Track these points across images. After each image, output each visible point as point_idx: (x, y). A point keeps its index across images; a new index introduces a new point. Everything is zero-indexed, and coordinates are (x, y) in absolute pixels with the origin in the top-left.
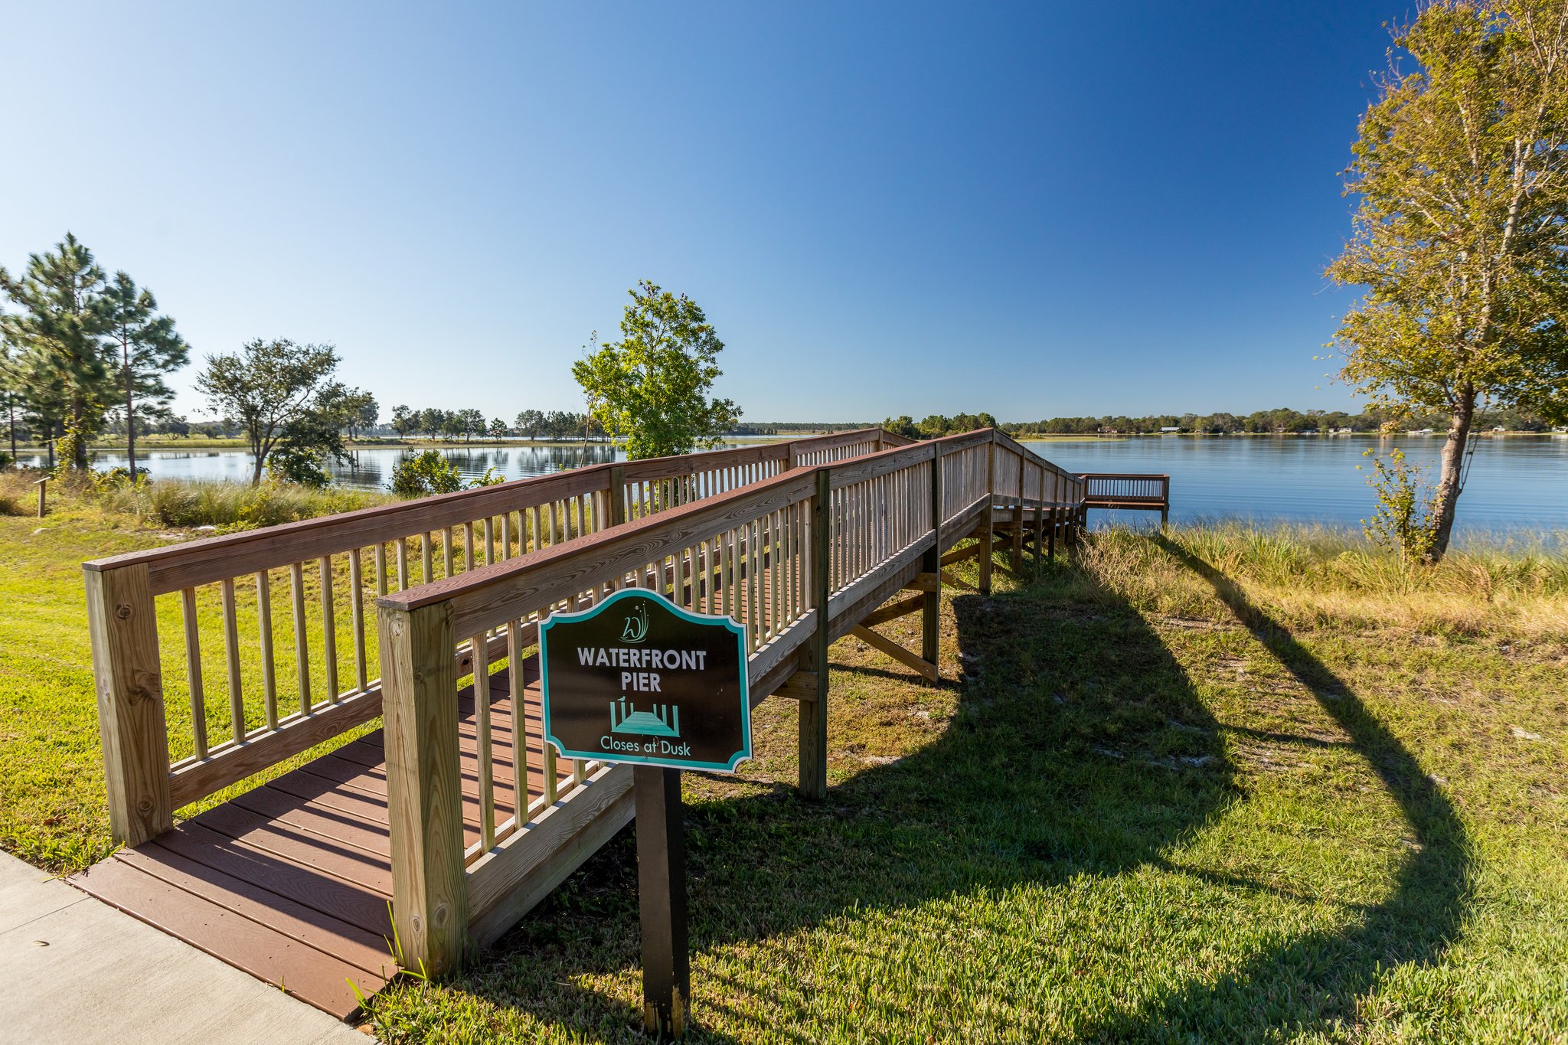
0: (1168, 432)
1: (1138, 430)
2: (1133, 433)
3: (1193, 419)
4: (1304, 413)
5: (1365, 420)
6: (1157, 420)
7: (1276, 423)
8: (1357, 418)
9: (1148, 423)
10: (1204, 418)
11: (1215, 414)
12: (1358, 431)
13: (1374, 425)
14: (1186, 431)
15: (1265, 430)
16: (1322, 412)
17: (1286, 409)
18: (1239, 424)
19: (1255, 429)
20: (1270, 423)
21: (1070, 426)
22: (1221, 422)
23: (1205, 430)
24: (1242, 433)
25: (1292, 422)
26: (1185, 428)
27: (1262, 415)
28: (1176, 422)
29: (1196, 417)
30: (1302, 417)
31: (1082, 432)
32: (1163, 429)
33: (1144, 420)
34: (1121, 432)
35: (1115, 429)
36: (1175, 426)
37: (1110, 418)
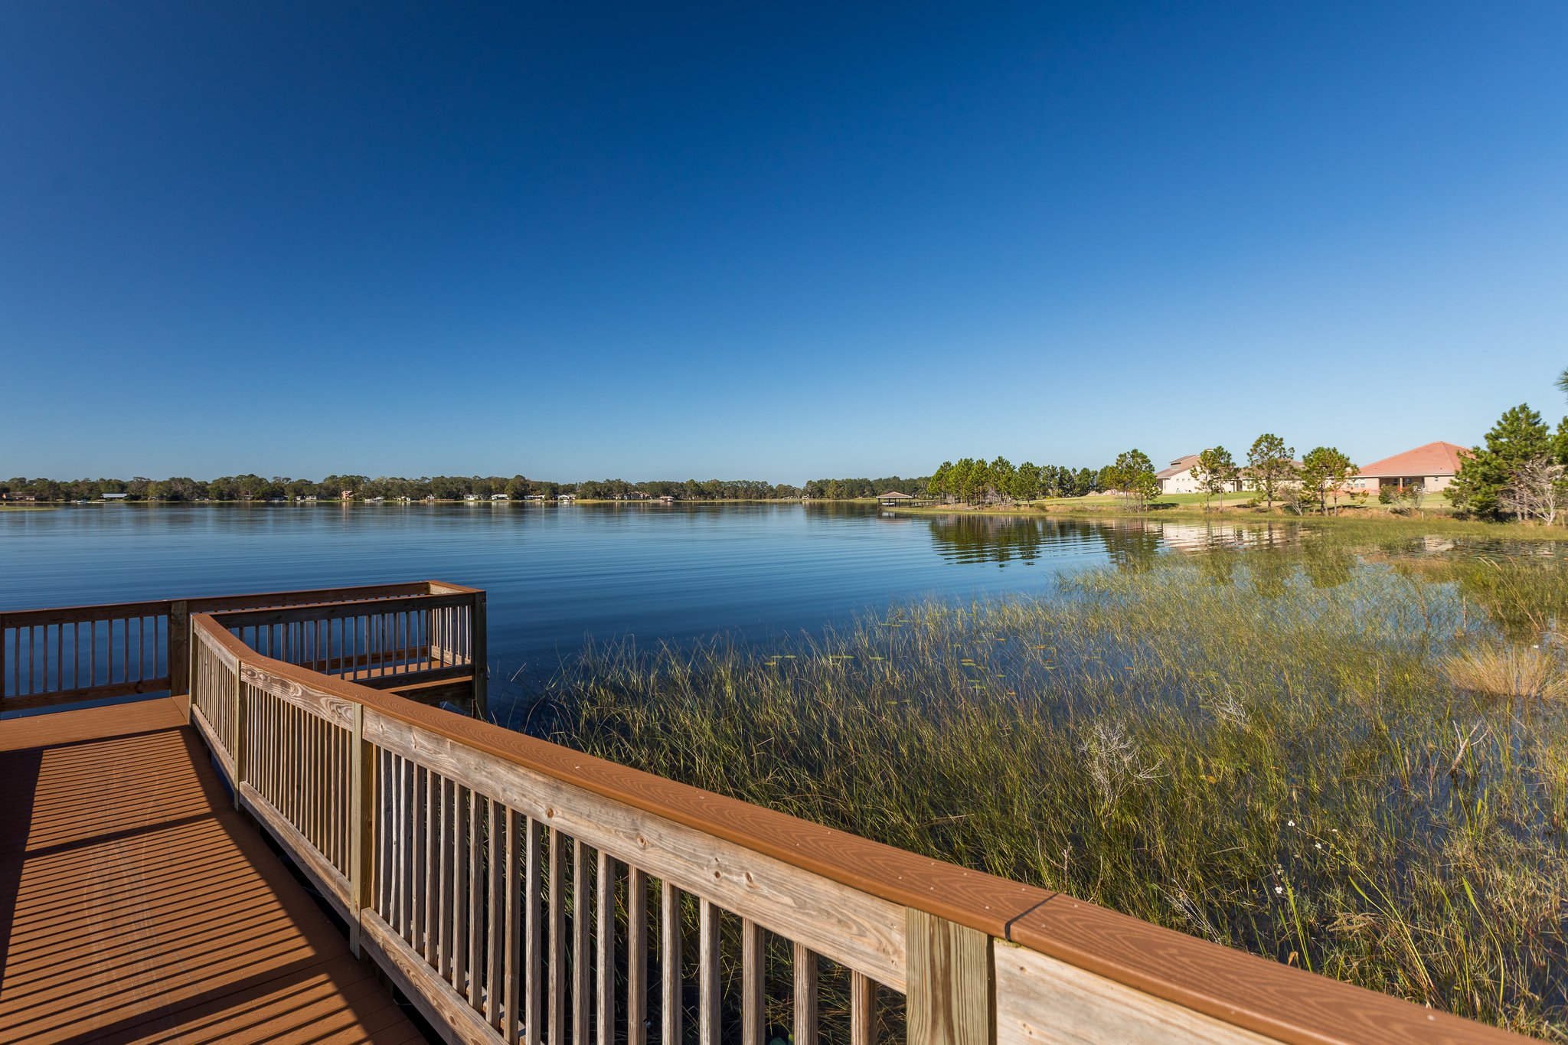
0: (112, 499)
1: (68, 496)
2: (61, 501)
3: (144, 484)
4: (271, 481)
5: (327, 489)
6: (95, 484)
7: (242, 490)
8: (320, 486)
9: (83, 488)
10: (160, 483)
11: (173, 479)
12: (322, 499)
13: (336, 493)
14: (137, 498)
15: (231, 497)
16: (288, 479)
17: (252, 476)
18: (202, 490)
19: (221, 496)
20: (237, 490)
22: (180, 488)
23: (162, 497)
24: (207, 501)
25: (260, 490)
26: (135, 494)
27: (227, 481)
28: (122, 487)
29: (149, 482)
30: (269, 484)
33: (76, 484)
34: (41, 500)
35: (31, 495)
36: (122, 492)
37: (22, 480)
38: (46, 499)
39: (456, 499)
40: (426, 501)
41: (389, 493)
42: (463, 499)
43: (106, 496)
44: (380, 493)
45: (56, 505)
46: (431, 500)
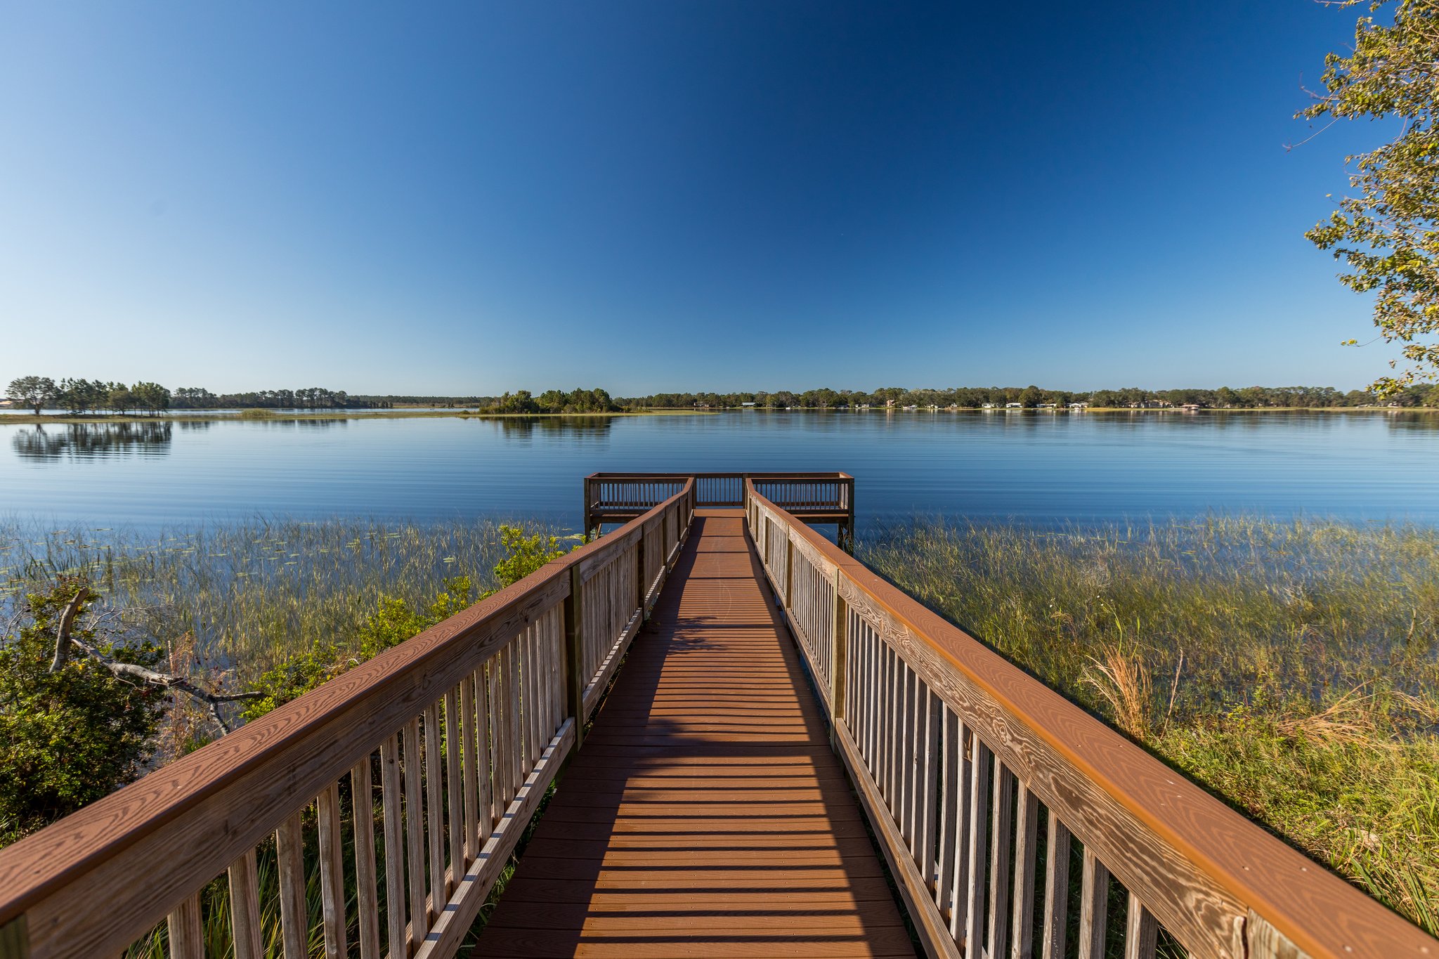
0: (747, 406)
1: (725, 405)
2: (721, 408)
3: (764, 395)
4: (839, 393)
5: (876, 399)
6: (738, 396)
7: (821, 399)
8: (872, 396)
9: (732, 399)
10: (773, 395)
11: (780, 392)
12: (873, 406)
13: (882, 402)
14: (760, 405)
15: (814, 405)
16: (850, 392)
17: (827, 389)
18: (796, 400)
19: (808, 405)
20: (817, 400)
21: (672, 401)
23: (774, 405)
24: (799, 408)
25: (832, 400)
26: (759, 402)
27: (812, 393)
28: (752, 398)
29: (767, 394)
30: (838, 395)
31: (681, 406)
33: (729, 396)
34: (712, 407)
35: (707, 404)
36: (752, 402)
37: (703, 394)
38: (714, 406)
39: (975, 407)
40: (950, 409)
41: (921, 402)
42: (981, 407)
43: (744, 404)
44: (914, 402)
45: (719, 410)
46: (954, 408)
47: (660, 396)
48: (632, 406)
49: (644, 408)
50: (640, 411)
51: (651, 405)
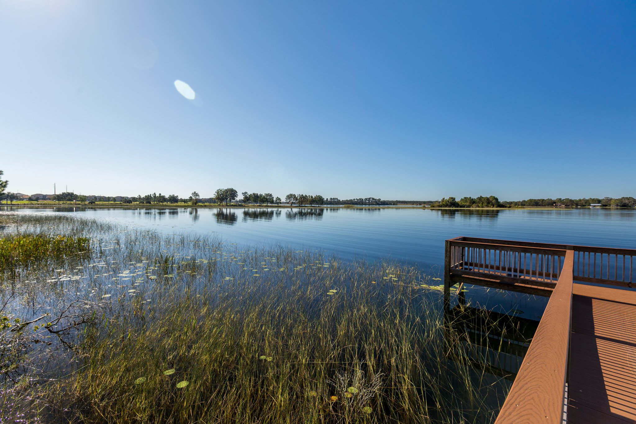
0: (595, 206)
1: (577, 205)
2: (574, 207)
3: (609, 200)
6: (588, 200)
9: (583, 202)
14: (606, 206)
21: (538, 203)
23: (617, 205)
26: (605, 204)
28: (599, 201)
29: (611, 199)
31: (545, 205)
32: (592, 205)
33: (580, 200)
34: (567, 206)
35: (563, 204)
36: (599, 203)
37: (560, 199)
38: (569, 206)
47: (531, 200)
48: (512, 205)
49: (520, 206)
50: (517, 208)
51: (524, 205)
